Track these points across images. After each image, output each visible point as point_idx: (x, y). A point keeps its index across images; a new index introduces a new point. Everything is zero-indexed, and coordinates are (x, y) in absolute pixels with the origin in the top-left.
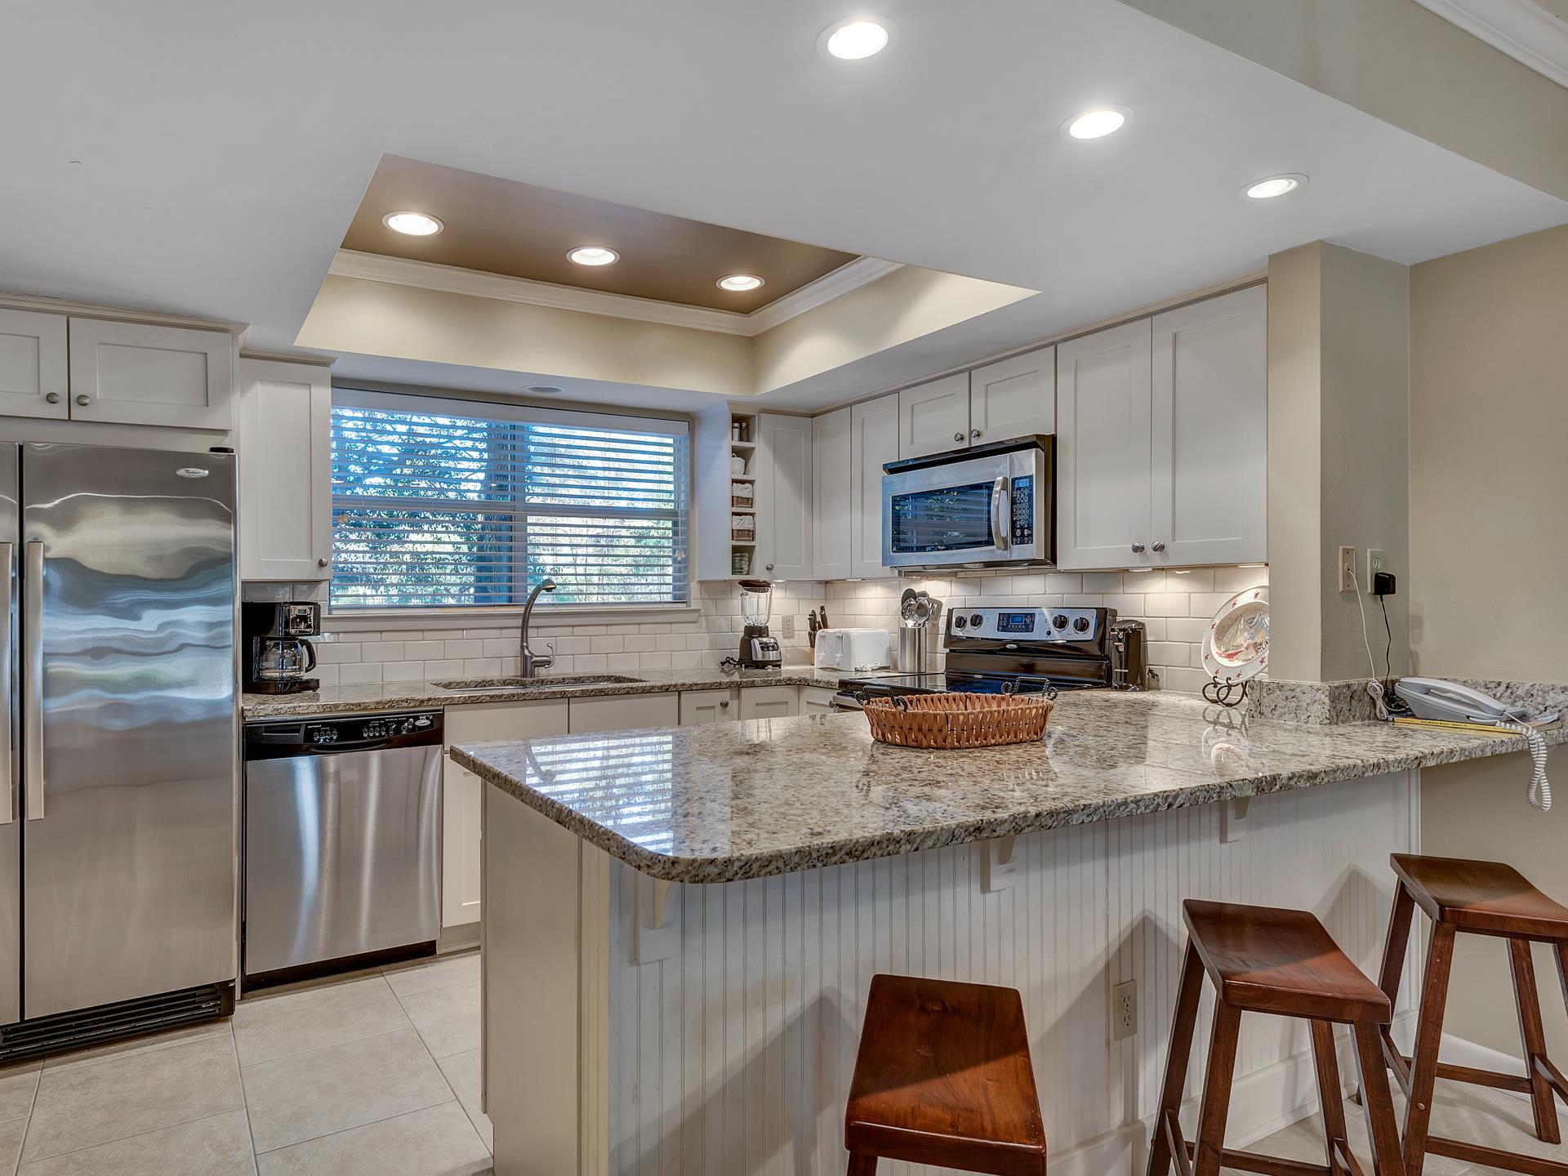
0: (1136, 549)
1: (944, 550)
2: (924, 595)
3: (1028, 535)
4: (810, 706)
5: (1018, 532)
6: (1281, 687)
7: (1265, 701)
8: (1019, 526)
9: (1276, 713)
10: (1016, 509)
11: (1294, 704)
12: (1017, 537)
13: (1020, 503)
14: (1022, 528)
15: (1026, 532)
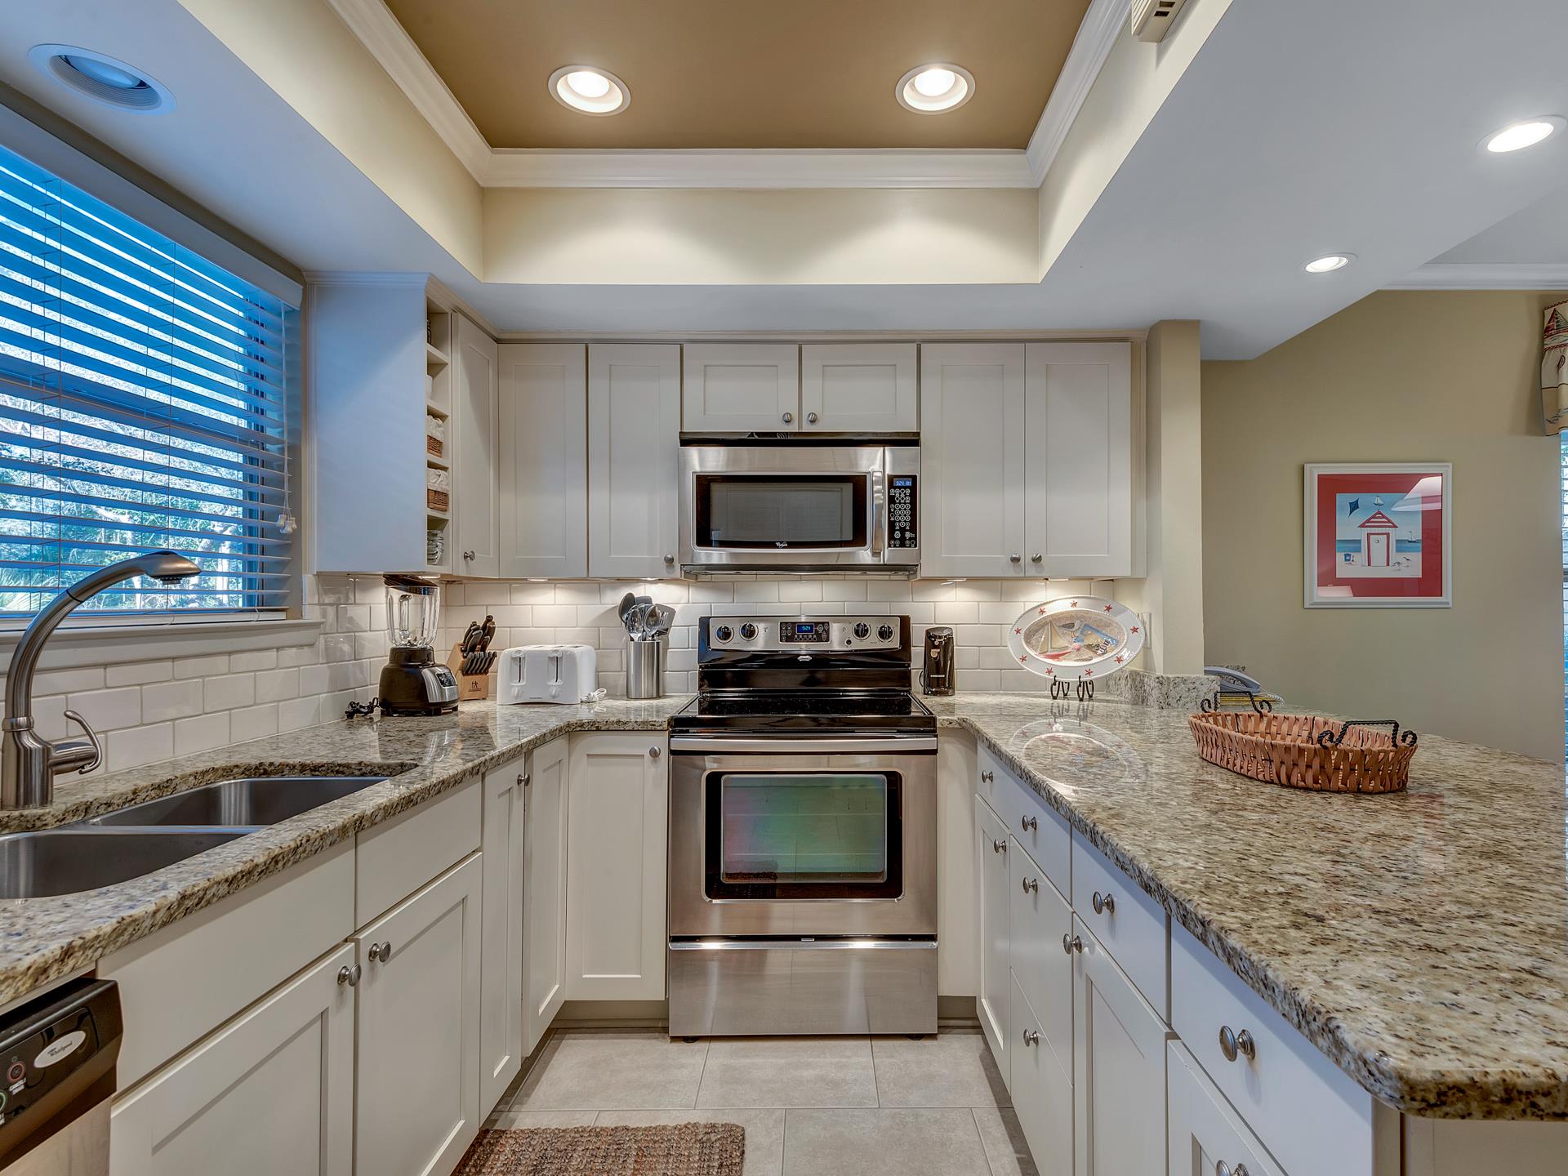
0: (1016, 560)
1: (784, 547)
2: (648, 600)
3: (910, 539)
4: (591, 760)
5: (897, 535)
6: (1184, 681)
7: (1172, 694)
8: (897, 528)
9: (1181, 703)
10: (895, 509)
11: (1194, 694)
12: (895, 539)
13: (900, 503)
14: (903, 530)
15: (908, 535)
